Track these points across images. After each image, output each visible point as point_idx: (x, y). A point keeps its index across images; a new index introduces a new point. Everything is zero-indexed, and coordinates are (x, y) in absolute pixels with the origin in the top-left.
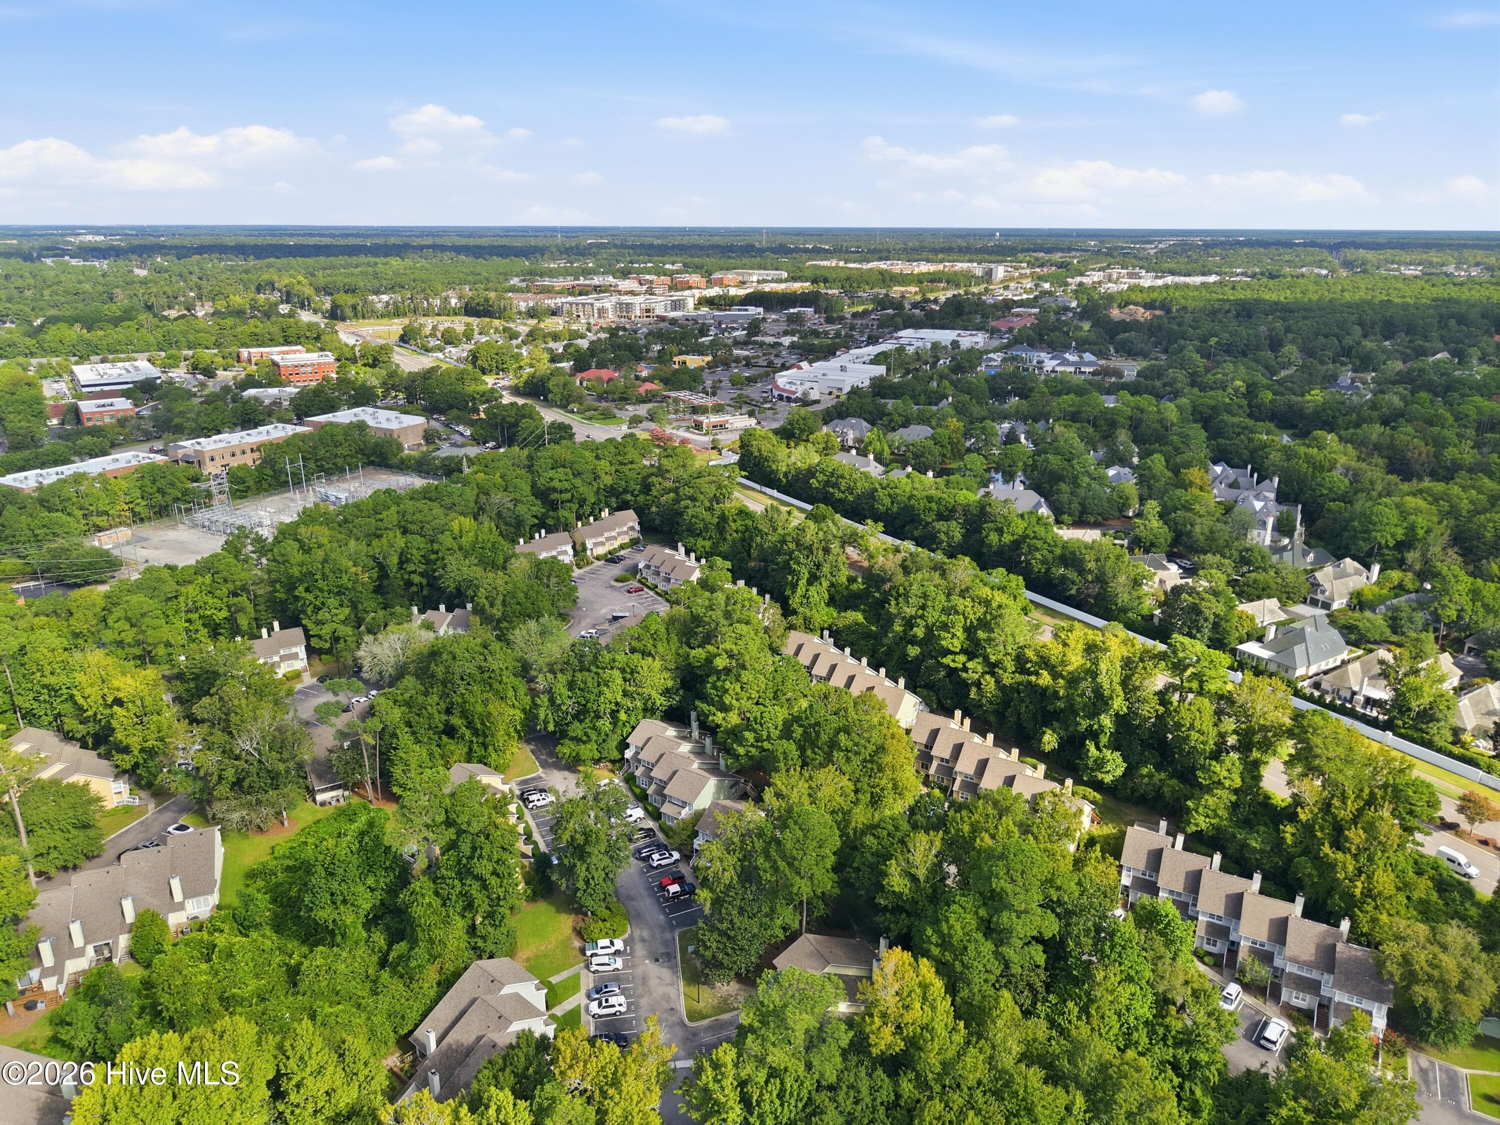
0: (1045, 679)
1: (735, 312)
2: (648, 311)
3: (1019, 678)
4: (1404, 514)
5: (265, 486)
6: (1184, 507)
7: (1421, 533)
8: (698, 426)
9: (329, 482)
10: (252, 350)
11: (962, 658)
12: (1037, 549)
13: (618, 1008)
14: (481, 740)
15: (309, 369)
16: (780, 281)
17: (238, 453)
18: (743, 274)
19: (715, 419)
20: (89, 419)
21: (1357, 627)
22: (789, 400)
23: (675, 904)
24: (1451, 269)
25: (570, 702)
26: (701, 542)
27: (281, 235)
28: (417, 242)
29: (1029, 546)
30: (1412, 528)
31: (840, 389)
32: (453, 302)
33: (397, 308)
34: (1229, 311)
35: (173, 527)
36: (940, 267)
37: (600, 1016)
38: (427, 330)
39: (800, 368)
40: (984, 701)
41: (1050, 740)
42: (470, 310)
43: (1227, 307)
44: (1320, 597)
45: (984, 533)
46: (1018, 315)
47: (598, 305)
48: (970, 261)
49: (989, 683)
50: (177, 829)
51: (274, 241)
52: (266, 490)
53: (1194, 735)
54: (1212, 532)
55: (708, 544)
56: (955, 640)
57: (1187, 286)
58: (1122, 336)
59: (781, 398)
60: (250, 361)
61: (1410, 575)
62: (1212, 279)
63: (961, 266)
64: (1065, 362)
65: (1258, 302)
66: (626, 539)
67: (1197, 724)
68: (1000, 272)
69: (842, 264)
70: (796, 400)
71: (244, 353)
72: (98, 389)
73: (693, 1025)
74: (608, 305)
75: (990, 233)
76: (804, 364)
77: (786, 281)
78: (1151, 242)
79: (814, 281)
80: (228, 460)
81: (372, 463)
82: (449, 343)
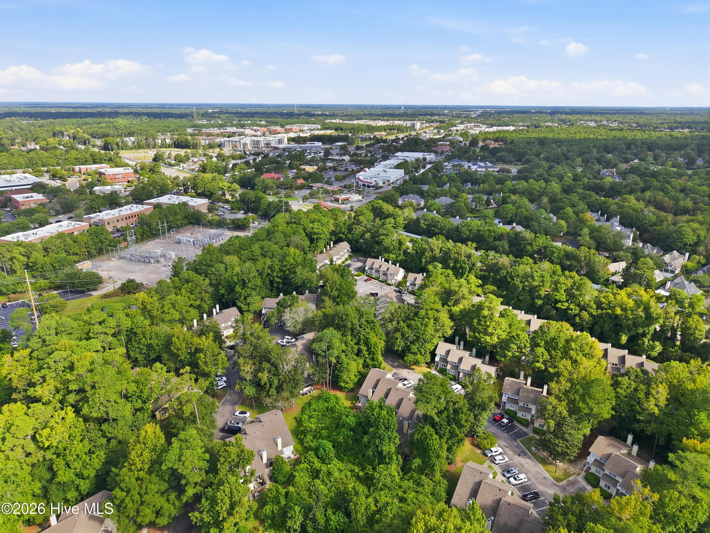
0: (618, 311)
1: (308, 144)
2: (268, 144)
3: (599, 311)
4: (694, 231)
5: (145, 236)
6: (597, 231)
7: (702, 238)
8: (337, 200)
9: (177, 232)
10: (82, 167)
11: (566, 304)
12: (554, 252)
13: (524, 480)
14: (371, 356)
15: (121, 176)
16: (318, 129)
17: (120, 220)
18: (300, 126)
19: (343, 196)
20: (23, 205)
21: (699, 281)
22: (369, 187)
23: (508, 429)
24: (605, 123)
25: (412, 335)
26: (391, 256)
27: (46, 107)
28: (120, 110)
29: (550, 251)
30: (698, 236)
31: (389, 181)
32: (168, 141)
33: (139, 145)
34: (534, 143)
35: (109, 259)
36: (388, 123)
37: (516, 485)
38: (166, 156)
39: (365, 171)
40: (584, 323)
41: (624, 339)
42: (178, 145)
43: (533, 140)
44: (669, 268)
45: (522, 246)
46: (442, 145)
47: (242, 142)
48: (399, 120)
49: (584, 314)
50: (240, 413)
51: (43, 110)
52: (147, 239)
53: (697, 332)
54: (615, 241)
55: (394, 256)
56: (562, 296)
57: (508, 131)
58: (499, 154)
59: (364, 185)
60: (80, 172)
61: (702, 257)
62: (512, 128)
63: (397, 123)
64: (480, 167)
65: (545, 138)
66: (346, 256)
67: (698, 327)
68: (418, 125)
69: (341, 121)
70: (372, 187)
71: (77, 168)
72: (14, 188)
73: (560, 484)
74: (248, 142)
75: (399, 107)
76: (366, 169)
77: (321, 130)
78: (472, 111)
79: (336, 130)
80: (116, 224)
81: (191, 223)
82: (180, 161)
